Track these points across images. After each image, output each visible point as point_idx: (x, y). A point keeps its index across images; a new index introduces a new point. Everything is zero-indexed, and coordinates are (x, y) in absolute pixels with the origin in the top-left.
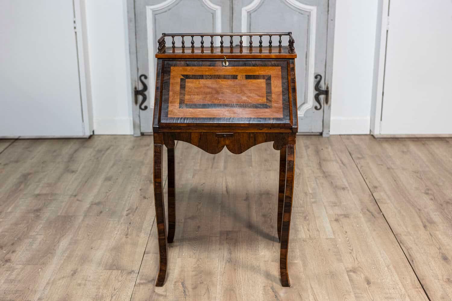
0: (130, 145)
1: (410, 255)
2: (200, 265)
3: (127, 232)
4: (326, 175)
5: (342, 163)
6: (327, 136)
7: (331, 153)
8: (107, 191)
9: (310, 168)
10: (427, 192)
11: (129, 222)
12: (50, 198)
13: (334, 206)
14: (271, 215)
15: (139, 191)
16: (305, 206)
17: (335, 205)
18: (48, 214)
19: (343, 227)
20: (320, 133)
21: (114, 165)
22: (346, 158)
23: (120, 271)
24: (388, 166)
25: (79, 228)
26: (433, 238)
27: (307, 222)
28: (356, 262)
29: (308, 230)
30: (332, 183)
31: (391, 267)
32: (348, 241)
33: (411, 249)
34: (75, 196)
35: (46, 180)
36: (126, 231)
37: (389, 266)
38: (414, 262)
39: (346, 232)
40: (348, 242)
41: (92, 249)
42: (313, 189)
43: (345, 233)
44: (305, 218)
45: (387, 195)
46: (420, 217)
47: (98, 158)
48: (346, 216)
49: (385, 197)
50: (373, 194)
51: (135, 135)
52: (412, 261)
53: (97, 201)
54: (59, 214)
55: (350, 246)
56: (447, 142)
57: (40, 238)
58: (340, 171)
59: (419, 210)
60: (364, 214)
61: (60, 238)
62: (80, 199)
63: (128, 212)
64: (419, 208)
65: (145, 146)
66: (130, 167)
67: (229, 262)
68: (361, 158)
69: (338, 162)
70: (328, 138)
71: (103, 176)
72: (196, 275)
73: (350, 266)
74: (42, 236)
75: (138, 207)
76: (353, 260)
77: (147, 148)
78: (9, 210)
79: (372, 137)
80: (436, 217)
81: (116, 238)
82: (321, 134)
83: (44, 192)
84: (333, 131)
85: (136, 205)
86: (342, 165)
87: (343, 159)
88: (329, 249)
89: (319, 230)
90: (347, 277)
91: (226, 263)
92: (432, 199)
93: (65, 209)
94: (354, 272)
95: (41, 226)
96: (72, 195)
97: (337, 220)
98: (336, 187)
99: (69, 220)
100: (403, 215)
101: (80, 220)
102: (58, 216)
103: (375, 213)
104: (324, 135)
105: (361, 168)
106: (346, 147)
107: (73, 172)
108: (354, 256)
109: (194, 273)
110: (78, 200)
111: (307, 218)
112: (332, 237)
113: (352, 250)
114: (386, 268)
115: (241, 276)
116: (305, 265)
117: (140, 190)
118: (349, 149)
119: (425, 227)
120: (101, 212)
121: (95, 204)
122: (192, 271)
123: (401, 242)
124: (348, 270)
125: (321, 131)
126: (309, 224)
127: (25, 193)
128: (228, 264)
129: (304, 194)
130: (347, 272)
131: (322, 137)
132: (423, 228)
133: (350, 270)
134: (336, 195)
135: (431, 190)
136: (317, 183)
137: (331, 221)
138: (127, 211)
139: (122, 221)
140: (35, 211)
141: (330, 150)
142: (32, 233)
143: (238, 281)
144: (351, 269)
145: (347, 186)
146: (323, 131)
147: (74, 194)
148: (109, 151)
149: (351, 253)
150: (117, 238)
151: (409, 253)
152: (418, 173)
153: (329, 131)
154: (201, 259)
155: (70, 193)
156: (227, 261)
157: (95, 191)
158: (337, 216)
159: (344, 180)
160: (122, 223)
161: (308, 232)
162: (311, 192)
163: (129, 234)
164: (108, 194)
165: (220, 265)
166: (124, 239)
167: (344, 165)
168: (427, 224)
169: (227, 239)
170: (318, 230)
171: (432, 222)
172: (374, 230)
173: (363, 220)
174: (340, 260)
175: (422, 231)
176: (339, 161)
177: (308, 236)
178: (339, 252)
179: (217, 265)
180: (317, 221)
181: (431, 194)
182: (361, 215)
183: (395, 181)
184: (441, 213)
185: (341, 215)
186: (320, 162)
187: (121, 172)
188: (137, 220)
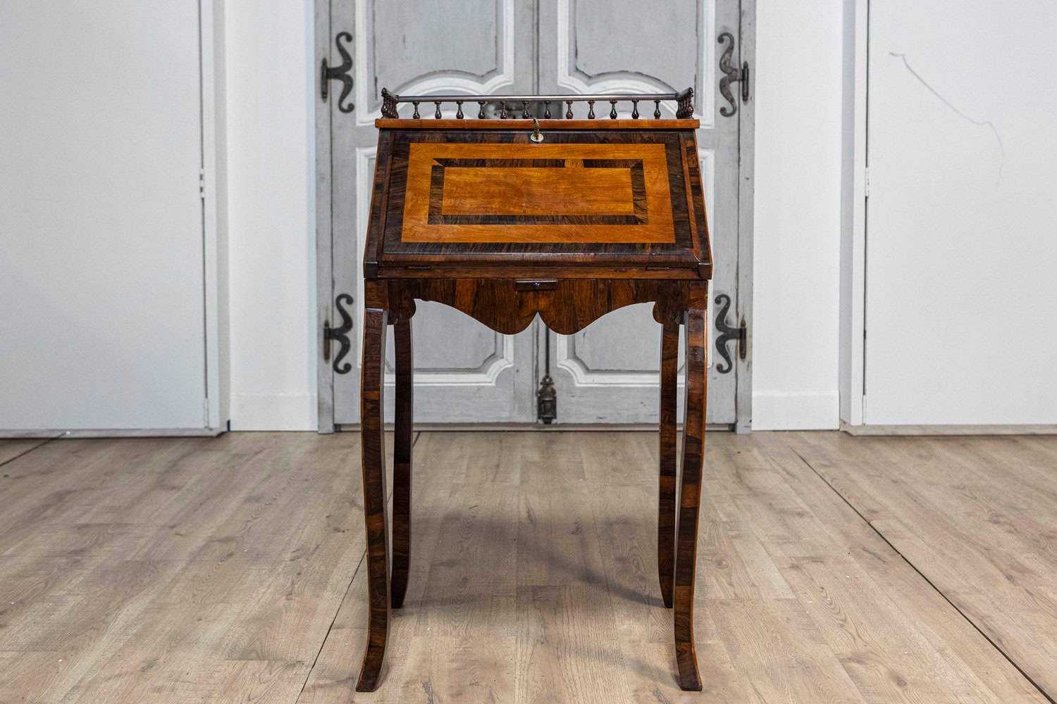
0: (309, 447)
1: (989, 629)
2: (470, 649)
3: (290, 589)
4: (754, 493)
5: (788, 473)
6: (746, 431)
7: (761, 459)
8: (250, 519)
9: (716, 481)
10: (995, 518)
11: (298, 571)
12: (110, 531)
13: (785, 543)
14: (639, 558)
15: (324, 518)
16: (717, 544)
17: (786, 541)
18: (101, 558)
19: (812, 579)
20: (730, 425)
21: (269, 476)
22: (796, 467)
23: (266, 662)
24: (894, 478)
25: (175, 581)
26: (1036, 599)
27: (726, 570)
28: (860, 643)
29: (731, 584)
30: (771, 504)
31: (949, 651)
32: (831, 604)
33: (987, 619)
34: (173, 527)
35: (108, 502)
36: (288, 588)
37: (943, 650)
38: (1004, 642)
39: (822, 588)
40: (833, 606)
41: (200, 620)
42: (729, 515)
43: (821, 590)
44: (719, 563)
45: (905, 525)
46: (992, 561)
47: (233, 467)
48: (816, 560)
49: (899, 527)
50: (871, 523)
51: (320, 432)
52: (1000, 641)
53: (224, 535)
54: (129, 558)
55: (839, 613)
56: (1014, 441)
57: (72, 601)
58: (786, 485)
59: (987, 549)
60: (858, 556)
61: (123, 601)
62: (183, 532)
63: (295, 554)
64: (986, 545)
65: (343, 447)
66: (307, 480)
67: (542, 643)
68: (829, 466)
69: (778, 473)
70: (749, 435)
71: (243, 494)
72: (458, 669)
73: (847, 651)
74: (80, 598)
75: (320, 547)
76: (852, 640)
77: (349, 450)
78: (8, 553)
79: (845, 435)
80: (1029, 560)
81: (261, 601)
82: (733, 428)
83: (99, 520)
84: (760, 421)
85: (316, 542)
86: (787, 477)
87: (789, 468)
88: (788, 619)
89: (757, 585)
90: (843, 672)
91: (535, 646)
92: (1010, 532)
93: (146, 550)
94: (859, 662)
95: (82, 578)
96: (165, 526)
97: (794, 567)
98: (782, 511)
99: (152, 568)
100: (950, 558)
101: (178, 569)
102: (127, 562)
103: (885, 555)
104: (740, 429)
105: (832, 481)
106: (791, 448)
107: (174, 488)
108: (853, 631)
109: (455, 665)
110: (177, 534)
111: (724, 563)
112: (791, 596)
113: (845, 620)
114: (937, 655)
115: (575, 670)
116: (733, 649)
117: (327, 517)
118: (798, 452)
119: (1010, 578)
120: (231, 555)
121: (220, 541)
122: (452, 661)
123: (961, 606)
124: (841, 657)
125: (732, 421)
126: (729, 575)
127: (53, 522)
128: (539, 646)
129: (711, 524)
130: (842, 661)
131: (736, 434)
132: (1006, 581)
133: (849, 659)
134: (785, 525)
135: (1003, 516)
136: (737, 506)
137: (781, 569)
138: (294, 552)
139: (280, 570)
140: (70, 553)
141: (755, 451)
142: (57, 593)
143: (567, 679)
144: (850, 655)
145: (808, 509)
146: (737, 421)
147: (172, 524)
148: (261, 456)
149: (842, 626)
150: (264, 599)
151: (985, 625)
152: (964, 488)
153: (751, 421)
154: (471, 637)
155: (160, 522)
156: (538, 641)
157: (221, 518)
158: (793, 559)
159: (799, 501)
160: (279, 574)
161: (729, 587)
162: (725, 519)
163: (295, 593)
164: (249, 524)
165: (519, 649)
166: (282, 602)
167: (793, 476)
168: (1014, 573)
169: (534, 600)
170: (753, 585)
171: (1024, 570)
172: (891, 585)
173: (857, 566)
174: (818, 639)
175: (1005, 586)
176: (781, 471)
177: (733, 595)
178: (814, 624)
179: (513, 648)
180: (748, 569)
181: (1005, 523)
182: (852, 559)
183: (915, 501)
184: (1040, 554)
185: (804, 558)
186: (737, 472)
187: (284, 489)
188: (317, 568)
